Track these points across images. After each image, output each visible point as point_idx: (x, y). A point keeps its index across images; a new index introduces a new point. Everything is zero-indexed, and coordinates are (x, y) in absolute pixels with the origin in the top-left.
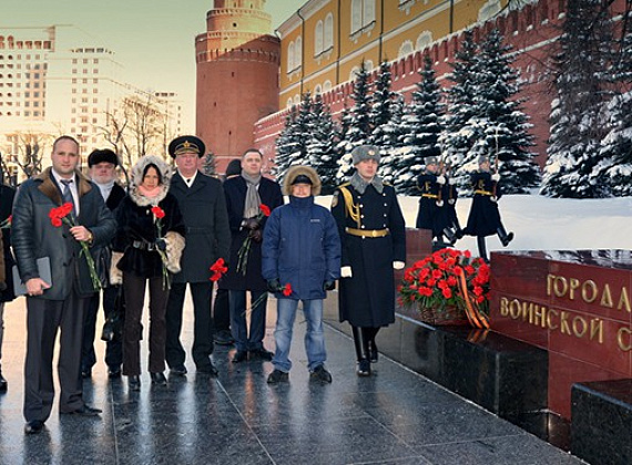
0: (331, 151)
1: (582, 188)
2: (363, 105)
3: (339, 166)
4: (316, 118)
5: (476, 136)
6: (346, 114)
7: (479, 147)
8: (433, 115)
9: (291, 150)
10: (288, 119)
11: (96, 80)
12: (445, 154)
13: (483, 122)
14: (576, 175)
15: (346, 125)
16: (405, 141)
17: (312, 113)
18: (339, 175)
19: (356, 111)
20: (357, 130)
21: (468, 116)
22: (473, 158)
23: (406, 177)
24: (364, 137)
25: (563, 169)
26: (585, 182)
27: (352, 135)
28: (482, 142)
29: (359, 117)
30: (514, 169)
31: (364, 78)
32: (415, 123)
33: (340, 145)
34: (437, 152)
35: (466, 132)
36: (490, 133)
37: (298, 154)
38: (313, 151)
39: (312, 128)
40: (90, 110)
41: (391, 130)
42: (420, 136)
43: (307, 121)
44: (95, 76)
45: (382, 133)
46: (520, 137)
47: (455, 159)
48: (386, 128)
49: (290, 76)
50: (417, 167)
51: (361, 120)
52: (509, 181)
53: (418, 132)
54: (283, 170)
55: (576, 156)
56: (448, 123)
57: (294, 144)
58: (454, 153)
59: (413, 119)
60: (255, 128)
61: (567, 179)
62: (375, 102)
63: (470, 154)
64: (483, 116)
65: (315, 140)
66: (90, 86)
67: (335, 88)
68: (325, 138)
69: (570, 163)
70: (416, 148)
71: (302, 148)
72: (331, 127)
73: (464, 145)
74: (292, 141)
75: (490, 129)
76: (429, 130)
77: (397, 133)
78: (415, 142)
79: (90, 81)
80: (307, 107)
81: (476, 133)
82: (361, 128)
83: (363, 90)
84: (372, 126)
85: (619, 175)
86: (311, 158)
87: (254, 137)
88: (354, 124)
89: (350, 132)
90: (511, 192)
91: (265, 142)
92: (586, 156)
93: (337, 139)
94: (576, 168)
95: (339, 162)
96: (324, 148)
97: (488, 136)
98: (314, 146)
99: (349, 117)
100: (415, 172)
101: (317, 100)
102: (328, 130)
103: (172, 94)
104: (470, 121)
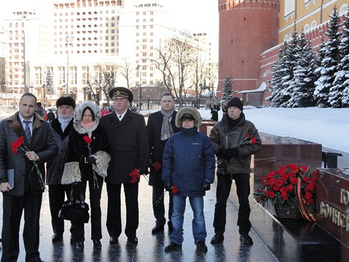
0: (312, 75)
2: (335, 40)
3: (315, 86)
4: (301, 51)
6: (322, 47)
9: (283, 74)
10: (281, 51)
11: (152, 26)
15: (323, 56)
17: (298, 47)
18: (316, 93)
19: (329, 45)
20: (329, 59)
24: (335, 64)
27: (326, 63)
29: (332, 49)
31: (336, 20)
33: (316, 70)
37: (288, 77)
38: (298, 75)
39: (298, 58)
40: (148, 48)
43: (295, 53)
44: (151, 23)
49: (286, 19)
51: (333, 51)
54: (277, 88)
57: (285, 69)
60: (261, 58)
62: (344, 37)
65: (299, 67)
66: (148, 30)
67: (318, 27)
68: (307, 65)
71: (291, 73)
72: (311, 58)
74: (284, 67)
79: (148, 27)
80: (295, 42)
82: (333, 57)
83: (335, 28)
84: (341, 56)
86: (297, 80)
87: (260, 64)
88: (328, 55)
89: (324, 60)
91: (267, 68)
93: (316, 66)
95: (316, 83)
96: (306, 73)
98: (300, 70)
99: (324, 49)
101: (302, 37)
102: (309, 59)
103: (205, 34)
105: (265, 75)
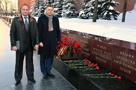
0: (44, 8)
1: (85, 17)
4: (41, 1)
5: (69, 7)
7: (69, 9)
8: (62, 2)
9: (36, 7)
10: (36, 1)
12: (63, 10)
13: (70, 4)
14: (84, 15)
15: (47, 3)
16: (57, 7)
20: (48, 4)
21: (68, 2)
22: (68, 11)
23: (56, 14)
25: (82, 13)
26: (86, 16)
27: (47, 5)
28: (70, 8)
30: (75, 13)
32: (58, 3)
33: (45, 7)
34: (62, 9)
35: (67, 6)
36: (71, 6)
37: (38, 8)
38: (40, 8)
39: (40, 3)
41: (54, 4)
42: (59, 6)
43: (39, 2)
45: (53, 5)
46: (77, 7)
47: (65, 11)
48: (53, 4)
50: (58, 12)
51: (49, 2)
52: (74, 15)
53: (59, 5)
54: (35, 11)
55: (85, 11)
56: (64, 4)
57: (37, 6)
58: (65, 10)
59: (58, 2)
60: (30, 3)
61: (83, 15)
63: (68, 10)
64: (70, 3)
65: (41, 6)
68: (43, 5)
69: (84, 12)
70: (59, 8)
71: (38, 7)
72: (44, 3)
73: (66, 8)
74: (36, 6)
75: (71, 5)
76: (61, 5)
77: (55, 5)
78: (58, 7)
81: (69, 6)
82: (49, 4)
84: (51, 3)
85: (91, 15)
86: (40, 9)
87: (30, 4)
89: (47, 4)
90: (74, 17)
91: (32, 5)
92: (86, 11)
93: (45, 6)
94: (85, 13)
95: (45, 10)
96: (42, 7)
97: (71, 7)
98: (40, 7)
99: (47, 1)
100: (58, 13)
102: (43, 4)
104: (68, 4)
105: (31, 7)
